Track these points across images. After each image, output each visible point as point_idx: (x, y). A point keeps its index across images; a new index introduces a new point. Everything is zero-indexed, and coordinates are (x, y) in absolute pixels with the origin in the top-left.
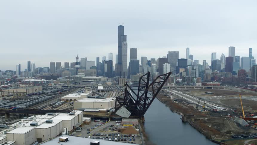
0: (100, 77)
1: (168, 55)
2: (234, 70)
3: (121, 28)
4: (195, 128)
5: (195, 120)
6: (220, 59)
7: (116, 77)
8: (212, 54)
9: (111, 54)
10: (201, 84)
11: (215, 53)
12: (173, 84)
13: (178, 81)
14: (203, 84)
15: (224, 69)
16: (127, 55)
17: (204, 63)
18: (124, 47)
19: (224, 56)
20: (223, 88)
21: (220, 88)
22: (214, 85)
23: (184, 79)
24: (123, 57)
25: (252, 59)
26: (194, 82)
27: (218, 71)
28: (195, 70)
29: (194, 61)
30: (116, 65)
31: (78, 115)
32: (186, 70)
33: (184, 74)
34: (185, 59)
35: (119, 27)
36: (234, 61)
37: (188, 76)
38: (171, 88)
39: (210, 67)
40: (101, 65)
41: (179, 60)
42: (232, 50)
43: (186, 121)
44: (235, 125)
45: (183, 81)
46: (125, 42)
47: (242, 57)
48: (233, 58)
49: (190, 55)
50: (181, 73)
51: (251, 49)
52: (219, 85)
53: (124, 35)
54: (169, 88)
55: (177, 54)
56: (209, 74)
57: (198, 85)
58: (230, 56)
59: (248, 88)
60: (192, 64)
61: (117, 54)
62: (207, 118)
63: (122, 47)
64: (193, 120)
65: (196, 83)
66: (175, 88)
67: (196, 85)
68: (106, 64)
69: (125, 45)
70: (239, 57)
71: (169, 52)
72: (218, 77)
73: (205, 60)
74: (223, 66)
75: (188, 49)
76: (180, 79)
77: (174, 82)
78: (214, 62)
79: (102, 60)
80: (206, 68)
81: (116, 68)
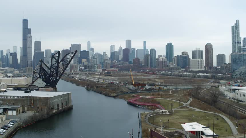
0: (6, 68)
1: (70, 48)
2: (130, 60)
3: (25, 22)
4: (96, 92)
5: (97, 87)
6: (118, 51)
7: (21, 69)
8: (111, 46)
9: (15, 47)
10: (101, 70)
11: (114, 46)
12: (77, 71)
13: (81, 69)
14: (103, 70)
15: (121, 59)
16: (31, 47)
17: (104, 54)
18: (28, 39)
19: (122, 48)
20: (120, 73)
21: (118, 73)
22: (112, 71)
23: (86, 67)
24: (28, 49)
25: (146, 51)
26: (95, 69)
27: (117, 62)
28: (96, 59)
29: (94, 54)
30: (21, 57)
31: (4, 84)
32: (88, 60)
33: (86, 63)
34: (87, 50)
35: (23, 20)
36: (131, 52)
37: (90, 64)
38: (75, 74)
39: (109, 58)
40: (5, 58)
41: (81, 51)
42: (129, 43)
43: (90, 89)
44: (127, 89)
45: (85, 68)
46: (29, 35)
47: (137, 49)
48: (129, 49)
49: (91, 48)
50: (83, 63)
51: (145, 42)
52: (116, 71)
53: (29, 28)
54: (74, 74)
55: (79, 46)
56: (109, 63)
57: (99, 71)
58: (127, 48)
59: (141, 72)
60: (93, 55)
61: (22, 47)
62: (106, 86)
63: (26, 40)
64: (95, 88)
65: (97, 70)
66: (79, 73)
67: (97, 71)
68: (11, 56)
69: (29, 37)
70: (135, 49)
71: (72, 45)
72: (116, 65)
73: (105, 52)
74: (121, 57)
75: (89, 43)
76: (83, 67)
77: (77, 69)
78: (113, 54)
79: (6, 53)
80: (106, 59)
81: (21, 60)
